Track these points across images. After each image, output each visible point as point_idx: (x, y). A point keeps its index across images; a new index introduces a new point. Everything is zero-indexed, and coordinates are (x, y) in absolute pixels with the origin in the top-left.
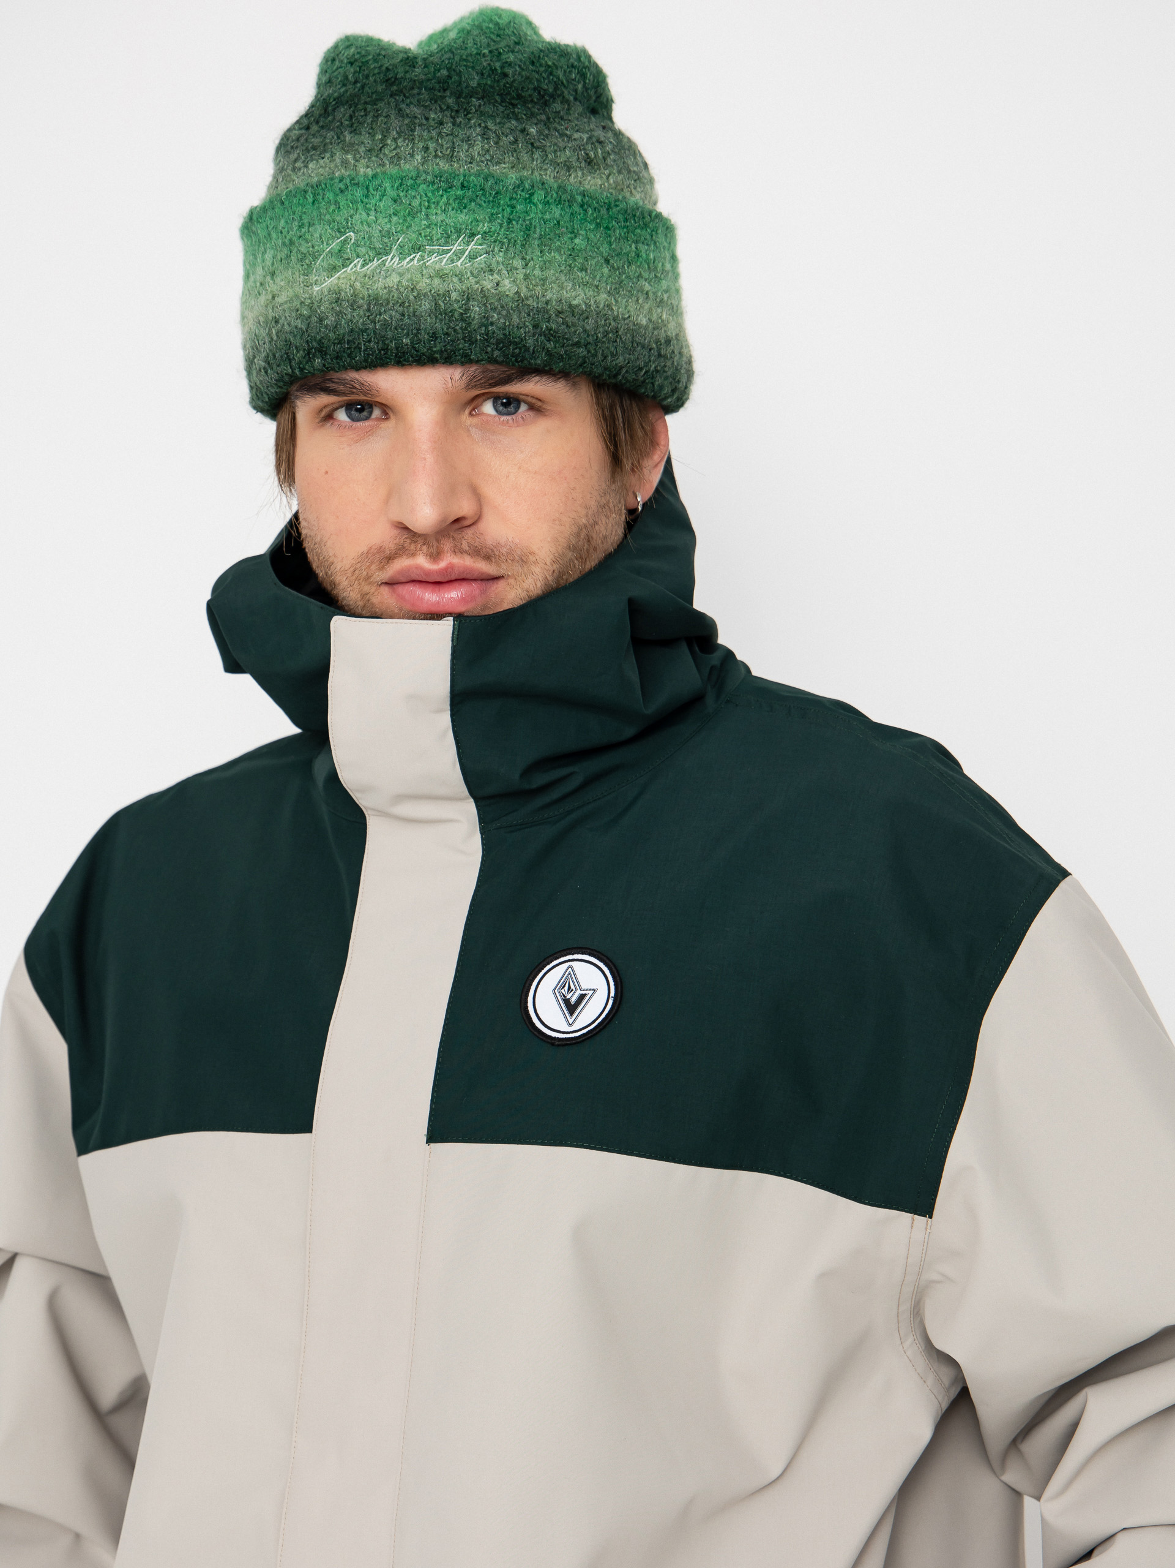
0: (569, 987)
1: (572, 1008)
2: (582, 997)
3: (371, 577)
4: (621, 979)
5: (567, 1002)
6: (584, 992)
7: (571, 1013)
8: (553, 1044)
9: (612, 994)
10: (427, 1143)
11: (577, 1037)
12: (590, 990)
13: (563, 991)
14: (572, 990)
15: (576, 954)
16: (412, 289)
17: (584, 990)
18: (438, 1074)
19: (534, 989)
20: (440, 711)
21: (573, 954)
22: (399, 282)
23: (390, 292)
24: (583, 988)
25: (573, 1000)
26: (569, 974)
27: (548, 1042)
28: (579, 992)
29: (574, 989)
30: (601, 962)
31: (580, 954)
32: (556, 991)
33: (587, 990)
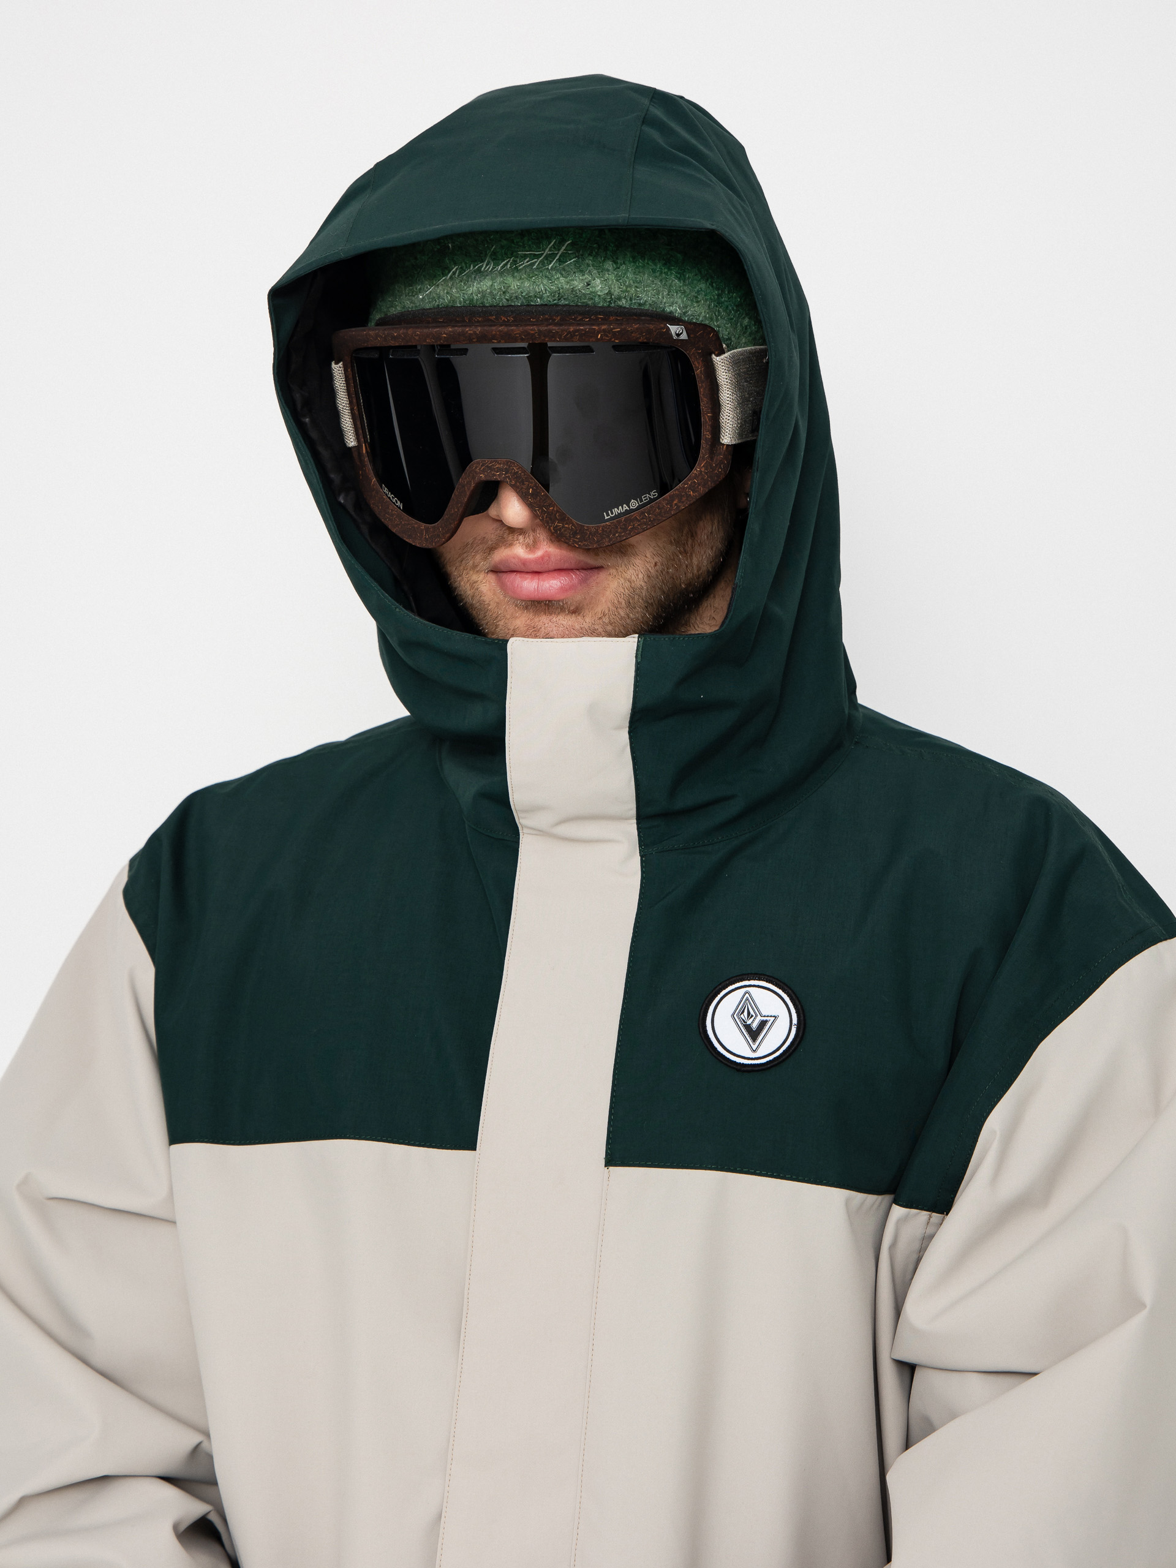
0: (749, 1013)
1: (754, 1034)
2: (763, 1024)
3: (477, 566)
4: (802, 1006)
5: (748, 1027)
6: (765, 1019)
7: (754, 1039)
8: (738, 1070)
9: (795, 1021)
10: (605, 1166)
11: (762, 1064)
12: (771, 1016)
13: (742, 1016)
14: (752, 1016)
15: (752, 980)
16: (504, 293)
17: (764, 1016)
18: (614, 1097)
19: (711, 1013)
20: (619, 728)
21: (749, 980)
22: (492, 285)
23: (484, 297)
24: (764, 1014)
25: (755, 1026)
26: (747, 999)
27: (734, 1068)
28: (759, 1018)
29: (754, 1016)
30: (780, 989)
31: (757, 980)
32: (735, 1016)
33: (768, 1016)
